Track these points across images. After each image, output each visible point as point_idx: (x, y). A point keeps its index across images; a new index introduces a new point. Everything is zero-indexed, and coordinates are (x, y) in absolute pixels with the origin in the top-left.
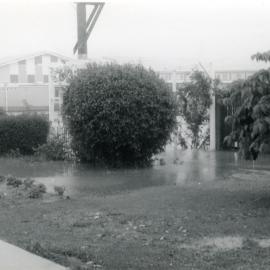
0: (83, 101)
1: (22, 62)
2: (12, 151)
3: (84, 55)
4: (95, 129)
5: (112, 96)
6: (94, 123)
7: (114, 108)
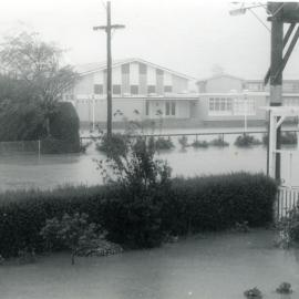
3: (278, 86)
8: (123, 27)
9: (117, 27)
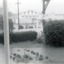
0: (49, 30)
1: (25, 13)
2: (28, 40)
3: (44, 14)
4: (52, 37)
5: (57, 29)
6: (52, 36)
7: (57, 32)
8: (21, 3)
9: (19, 3)
